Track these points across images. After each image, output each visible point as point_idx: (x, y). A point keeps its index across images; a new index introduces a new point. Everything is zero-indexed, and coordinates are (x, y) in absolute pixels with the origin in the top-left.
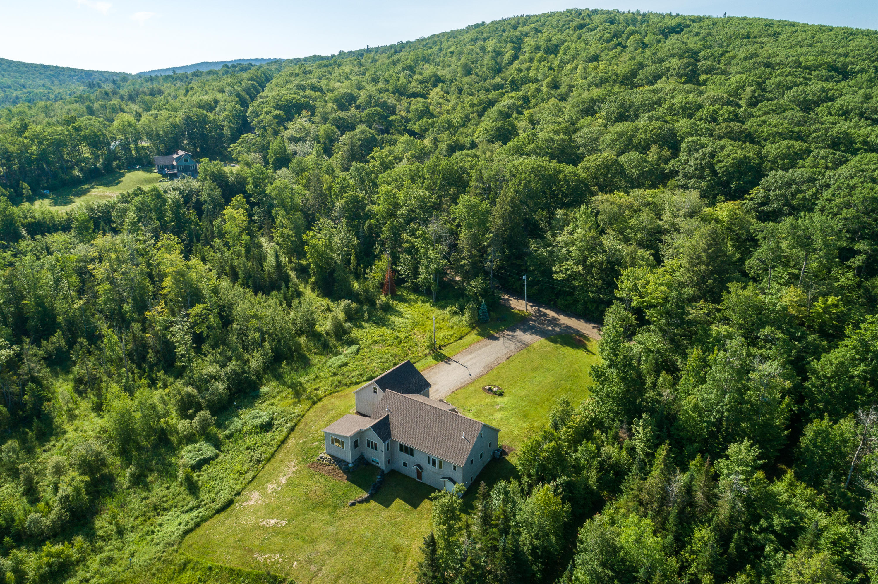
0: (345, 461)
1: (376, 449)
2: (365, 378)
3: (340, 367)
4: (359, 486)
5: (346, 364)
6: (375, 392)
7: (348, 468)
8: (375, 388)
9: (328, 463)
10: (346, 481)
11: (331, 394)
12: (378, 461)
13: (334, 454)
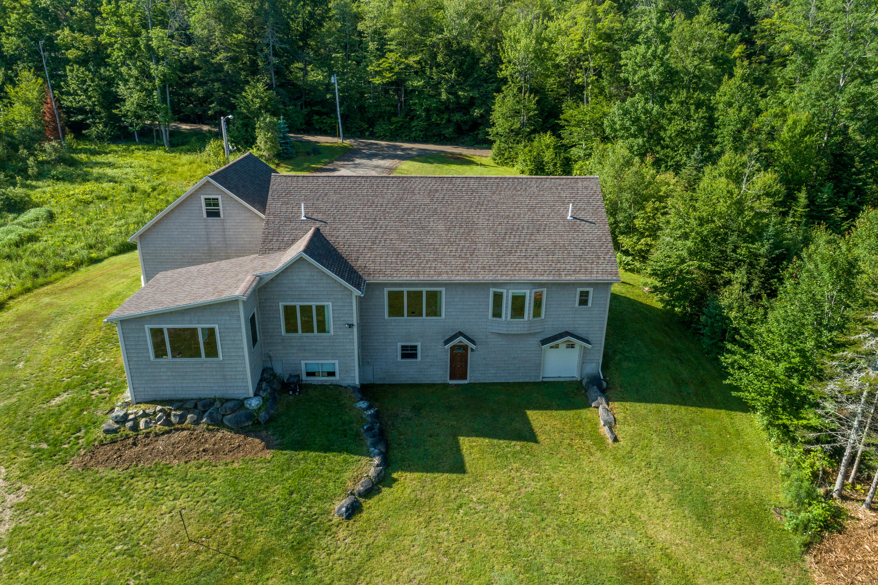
0: (224, 401)
1: (322, 328)
2: (109, 249)
3: (17, 245)
4: (327, 449)
5: (32, 238)
6: (213, 214)
7: (250, 415)
8: (212, 203)
9: (159, 427)
10: (268, 454)
11: (28, 290)
12: (336, 365)
13: (167, 393)
